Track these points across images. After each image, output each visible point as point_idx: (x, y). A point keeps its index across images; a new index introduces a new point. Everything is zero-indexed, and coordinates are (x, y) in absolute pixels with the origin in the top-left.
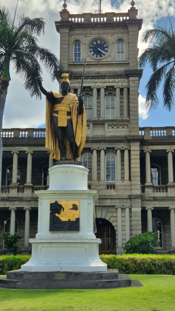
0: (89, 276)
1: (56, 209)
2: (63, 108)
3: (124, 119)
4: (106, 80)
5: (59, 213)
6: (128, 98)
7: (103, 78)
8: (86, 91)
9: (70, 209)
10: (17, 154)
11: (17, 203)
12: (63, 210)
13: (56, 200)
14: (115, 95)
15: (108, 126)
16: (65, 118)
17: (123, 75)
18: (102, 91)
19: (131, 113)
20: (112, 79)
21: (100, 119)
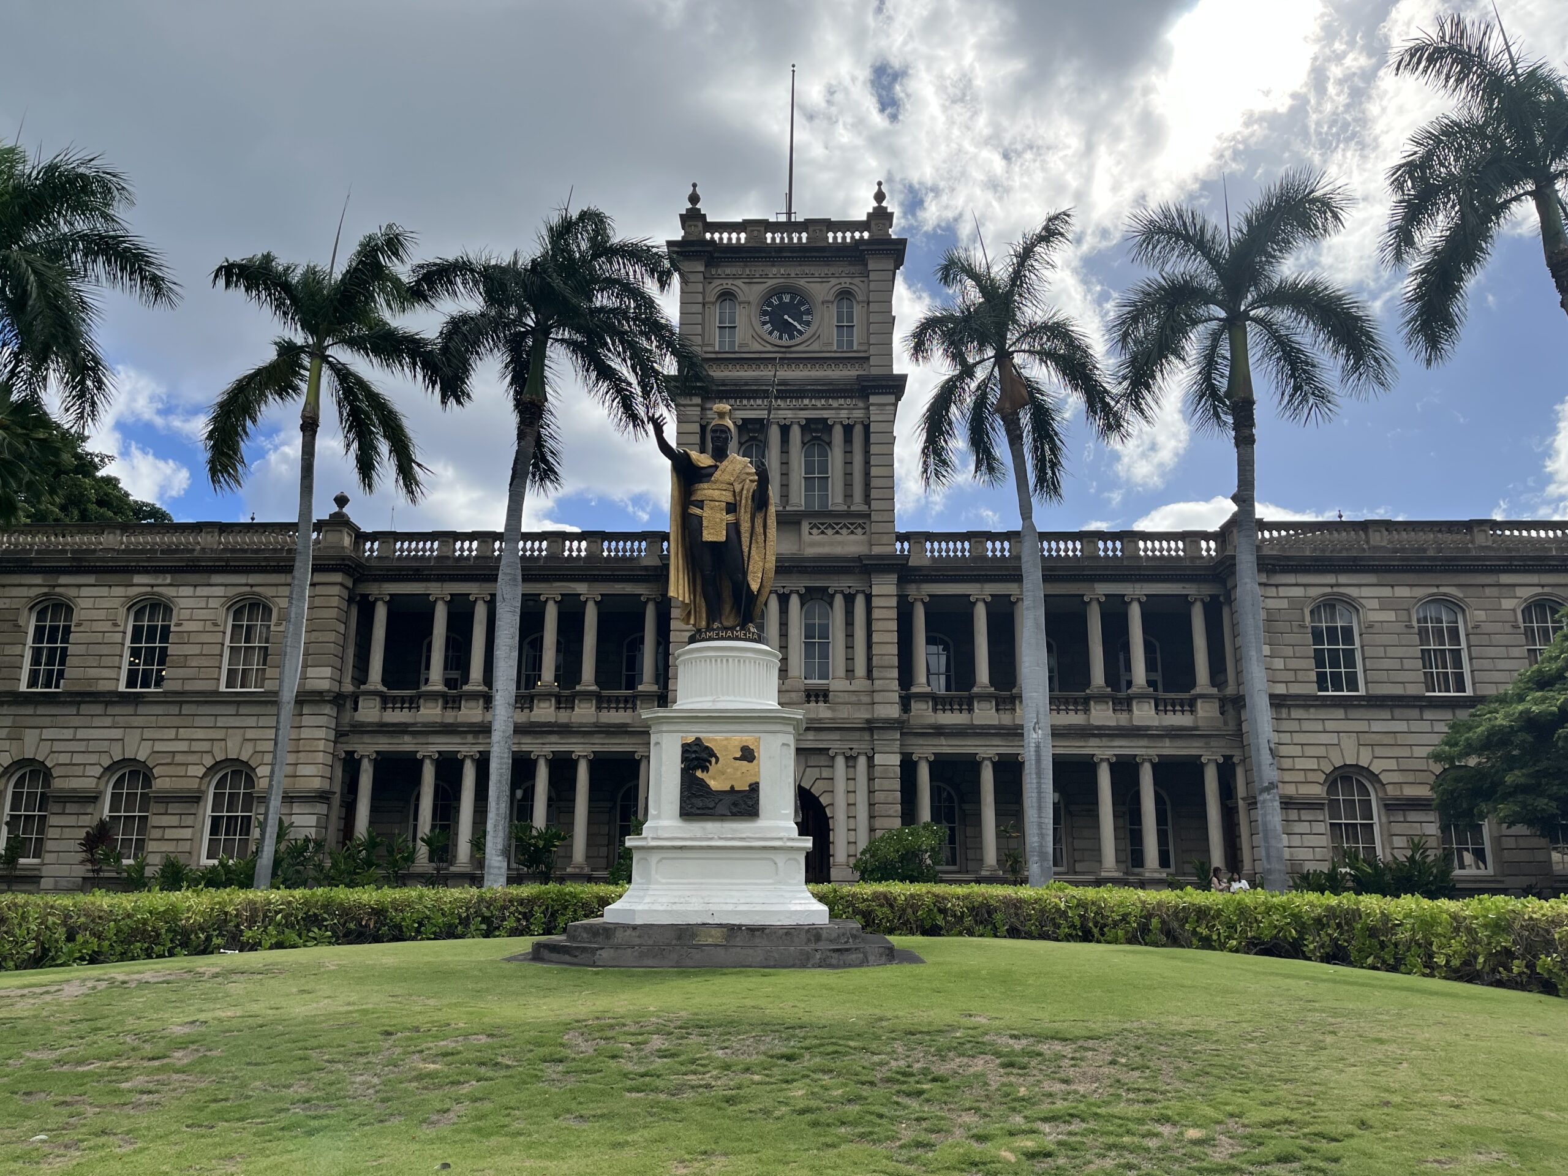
0: (787, 934)
1: (697, 759)
2: (716, 494)
3: (853, 508)
4: (806, 401)
5: (705, 769)
6: (867, 452)
7: (797, 398)
8: (749, 431)
9: (736, 759)
10: (556, 602)
11: (554, 738)
12: (717, 762)
13: (698, 735)
14: (829, 444)
15: (811, 528)
16: (722, 520)
17: (851, 391)
18: (796, 433)
19: (874, 494)
20: (823, 401)
21: (788, 508)
